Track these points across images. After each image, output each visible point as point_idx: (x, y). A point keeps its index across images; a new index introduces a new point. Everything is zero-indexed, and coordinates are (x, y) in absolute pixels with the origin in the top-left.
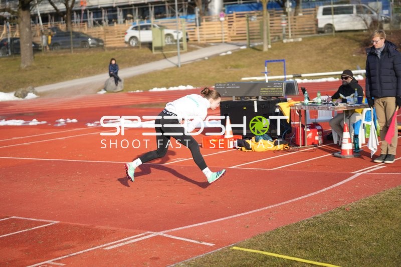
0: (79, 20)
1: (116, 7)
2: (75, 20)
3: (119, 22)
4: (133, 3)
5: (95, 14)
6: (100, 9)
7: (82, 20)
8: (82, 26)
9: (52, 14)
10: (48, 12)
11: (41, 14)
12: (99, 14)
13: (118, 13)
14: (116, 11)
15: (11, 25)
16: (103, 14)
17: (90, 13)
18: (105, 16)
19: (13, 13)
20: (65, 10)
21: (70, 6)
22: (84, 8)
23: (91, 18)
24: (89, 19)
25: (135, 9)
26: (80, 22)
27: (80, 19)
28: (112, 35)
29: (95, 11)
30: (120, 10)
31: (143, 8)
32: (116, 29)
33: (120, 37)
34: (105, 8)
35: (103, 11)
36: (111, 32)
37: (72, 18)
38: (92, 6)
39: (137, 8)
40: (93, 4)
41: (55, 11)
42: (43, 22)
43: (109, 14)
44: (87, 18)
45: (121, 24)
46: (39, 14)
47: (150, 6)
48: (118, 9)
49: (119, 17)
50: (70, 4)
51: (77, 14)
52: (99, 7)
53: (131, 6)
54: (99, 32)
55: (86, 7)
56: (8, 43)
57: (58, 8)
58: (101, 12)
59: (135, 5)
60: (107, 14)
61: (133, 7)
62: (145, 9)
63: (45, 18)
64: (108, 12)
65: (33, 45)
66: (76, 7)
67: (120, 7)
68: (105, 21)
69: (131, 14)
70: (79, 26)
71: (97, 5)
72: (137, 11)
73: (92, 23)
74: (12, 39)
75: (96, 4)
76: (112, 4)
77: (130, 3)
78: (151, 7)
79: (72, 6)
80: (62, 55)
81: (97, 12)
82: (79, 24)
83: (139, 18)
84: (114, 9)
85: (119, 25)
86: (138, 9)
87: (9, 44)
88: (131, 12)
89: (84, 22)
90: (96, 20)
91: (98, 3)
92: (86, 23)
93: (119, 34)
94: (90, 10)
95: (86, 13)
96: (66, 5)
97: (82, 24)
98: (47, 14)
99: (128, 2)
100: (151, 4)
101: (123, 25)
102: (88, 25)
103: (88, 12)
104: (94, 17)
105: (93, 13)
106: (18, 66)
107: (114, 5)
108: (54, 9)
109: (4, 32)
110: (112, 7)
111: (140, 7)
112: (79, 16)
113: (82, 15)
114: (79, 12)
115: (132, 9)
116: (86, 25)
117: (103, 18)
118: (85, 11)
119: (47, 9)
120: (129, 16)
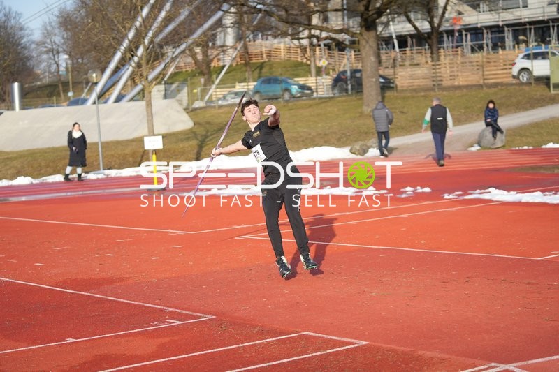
0: (451, 45)
1: (503, 26)
2: (445, 45)
3: (507, 48)
4: (527, 20)
5: (474, 36)
6: (481, 28)
7: (455, 45)
8: (454, 53)
9: (412, 36)
10: (408, 33)
11: (397, 36)
12: (480, 35)
13: (506, 34)
14: (503, 32)
15: (355, 52)
16: (485, 36)
17: (466, 35)
18: (487, 39)
19: (353, 35)
20: (430, 31)
21: (436, 25)
22: (458, 27)
23: (468, 42)
24: (464, 43)
25: (530, 29)
26: (453, 47)
27: (453, 43)
28: (495, 66)
29: (473, 32)
30: (509, 30)
31: (542, 28)
32: (501, 57)
33: (506, 69)
34: (487, 27)
35: (485, 31)
36: (495, 62)
37: (440, 42)
38: (469, 25)
39: (532, 27)
40: (471, 22)
41: (415, 32)
42: (400, 47)
43: (493, 36)
44: (462, 41)
45: (510, 49)
46: (394, 37)
47: (551, 24)
48: (506, 29)
49: (507, 39)
50: (436, 21)
51: (448, 37)
52: (479, 26)
53: (524, 24)
54: (477, 62)
55: (461, 25)
56: (347, 78)
57: (420, 28)
58: (482, 33)
59: (530, 23)
60: (490, 36)
61: (528, 27)
62: (545, 29)
63: (403, 41)
64: (492, 32)
65: (382, 80)
66: (446, 26)
67: (508, 26)
68: (487, 46)
69: (525, 35)
70: (451, 53)
71: (477, 24)
72: (533, 31)
73: (470, 48)
74: (354, 72)
75: (476, 22)
76: (498, 21)
77: (523, 21)
78: (553, 27)
79: (439, 25)
80: (423, 94)
81: (476, 34)
82: (450, 50)
83: (536, 41)
84: (501, 29)
85: (507, 51)
86: (535, 29)
87: (349, 78)
88: (524, 32)
89: (457, 47)
90: (474, 45)
91: (478, 20)
92: (459, 49)
93: (505, 65)
94: (467, 30)
95: (461, 35)
96: (431, 23)
97: (455, 50)
98: (405, 36)
99: (521, 19)
100: (553, 22)
101: (512, 52)
102: (463, 51)
103: (464, 33)
104: (471, 41)
105: (471, 34)
106: (360, 110)
107: (501, 24)
108: (413, 29)
109: (345, 61)
110: (498, 26)
111: (537, 26)
112: (450, 39)
113: (455, 37)
114: (450, 33)
115: (526, 29)
116: (460, 52)
117: (485, 42)
118: (460, 31)
119: (405, 30)
120: (521, 38)
